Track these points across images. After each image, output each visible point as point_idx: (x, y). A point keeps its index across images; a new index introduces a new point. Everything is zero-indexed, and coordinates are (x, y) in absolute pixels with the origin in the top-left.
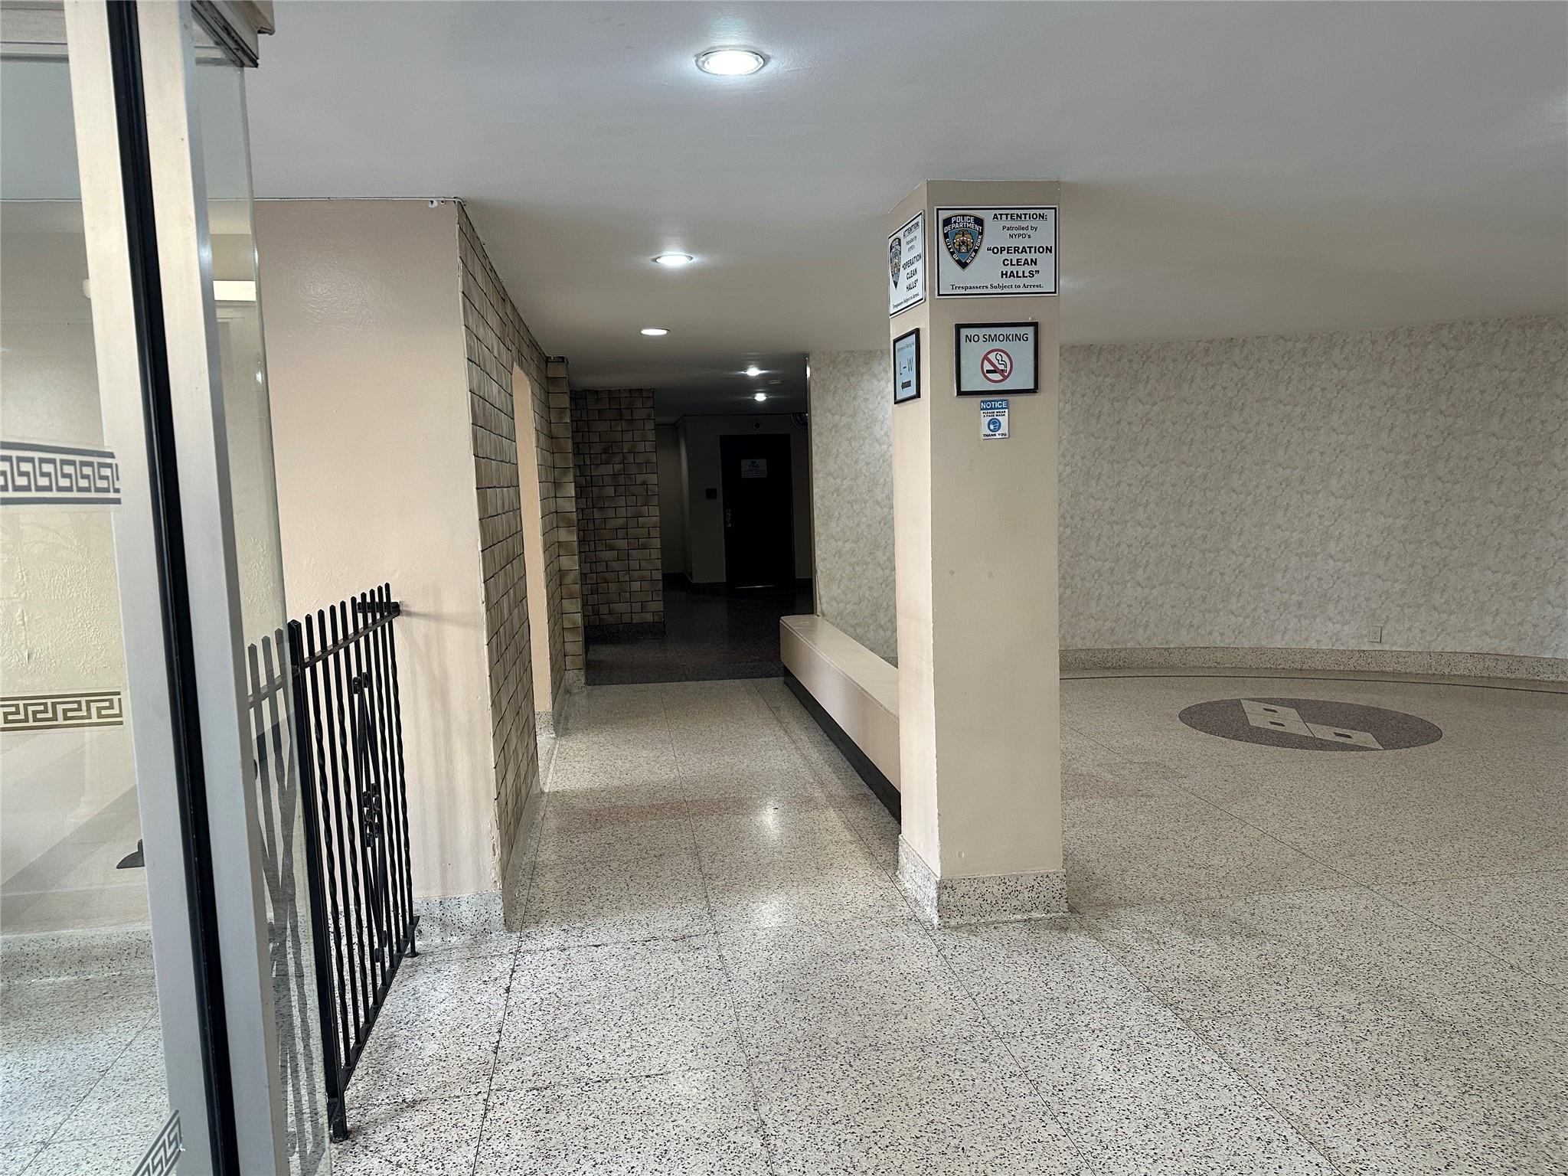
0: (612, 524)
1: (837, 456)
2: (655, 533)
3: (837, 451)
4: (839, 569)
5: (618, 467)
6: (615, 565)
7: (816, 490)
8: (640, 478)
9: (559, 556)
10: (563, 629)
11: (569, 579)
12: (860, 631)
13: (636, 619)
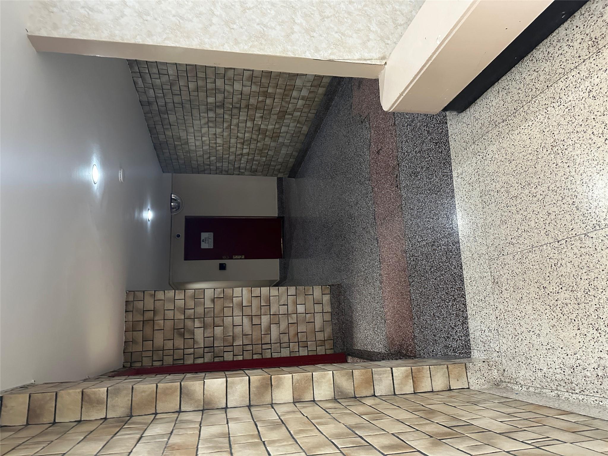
0: (247, 328)
1: (182, 18)
2: (256, 291)
3: (174, 16)
4: (328, 34)
5: (197, 324)
6: (283, 325)
7: (227, 48)
8: (208, 304)
9: (314, 401)
10: (415, 393)
11: (347, 385)
12: (401, 20)
13: (328, 309)
